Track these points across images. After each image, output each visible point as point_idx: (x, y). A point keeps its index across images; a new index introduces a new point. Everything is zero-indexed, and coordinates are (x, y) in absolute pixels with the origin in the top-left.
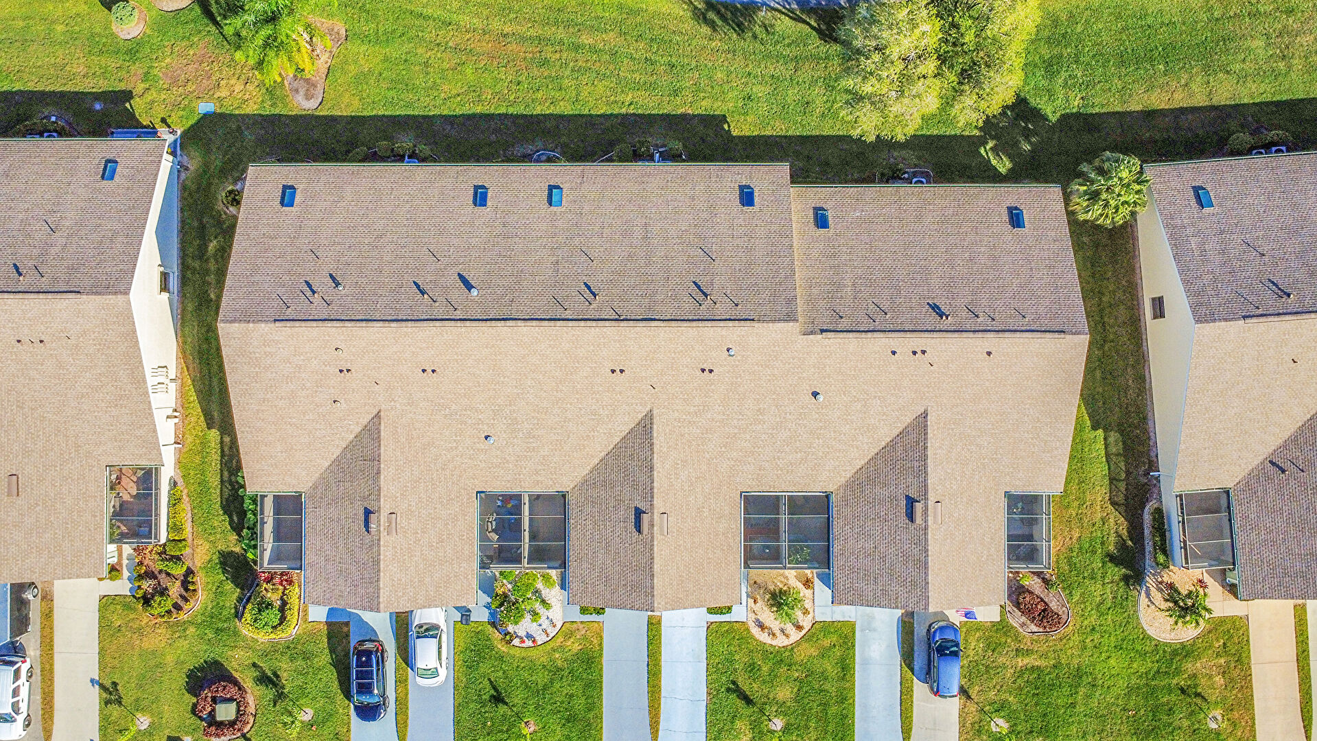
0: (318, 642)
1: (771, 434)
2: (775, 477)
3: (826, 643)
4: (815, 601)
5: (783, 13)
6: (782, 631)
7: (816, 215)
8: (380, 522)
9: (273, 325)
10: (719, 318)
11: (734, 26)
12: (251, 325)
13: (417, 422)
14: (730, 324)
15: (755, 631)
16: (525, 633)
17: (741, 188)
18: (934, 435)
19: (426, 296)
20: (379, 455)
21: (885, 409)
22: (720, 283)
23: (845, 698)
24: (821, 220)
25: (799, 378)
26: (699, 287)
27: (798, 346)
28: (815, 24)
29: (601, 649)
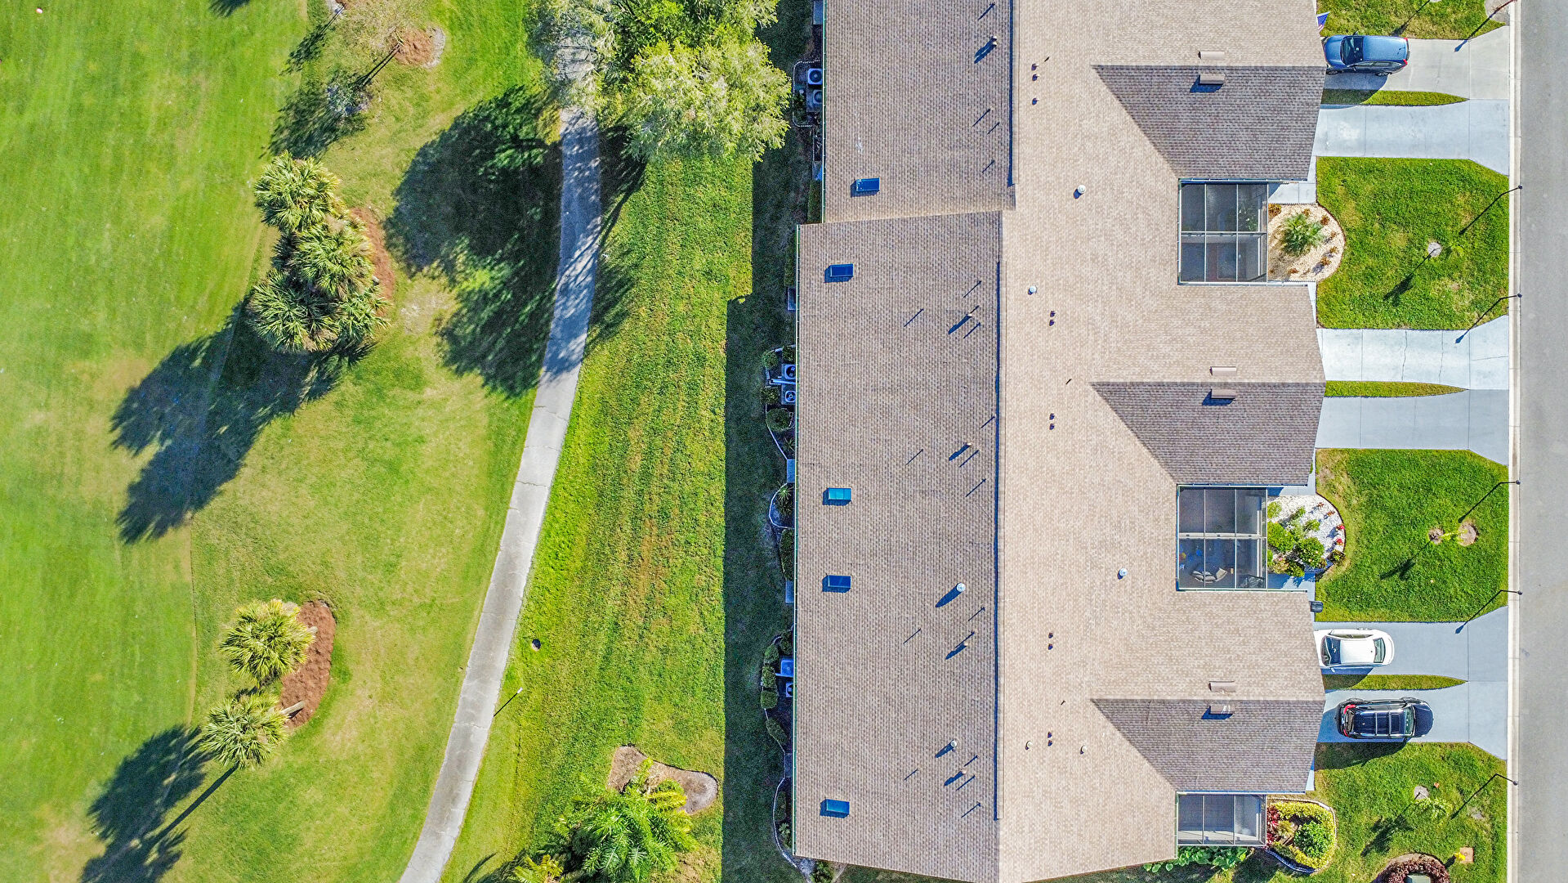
0: (1338, 780)
1: (1118, 247)
2: (1163, 244)
3: (1340, 190)
4: (1293, 202)
5: (607, 234)
6: (1328, 241)
7: (860, 194)
8: (1220, 701)
9: (1001, 822)
10: (995, 303)
11: (622, 290)
12: (1001, 847)
13: (1102, 657)
14: (1003, 290)
15: (1327, 272)
16: (1329, 539)
17: (828, 279)
18: (1122, 58)
19: (966, 644)
20: (1143, 701)
21: (1093, 114)
22: (952, 303)
23: (1404, 169)
24: (869, 187)
25: (1060, 212)
26: (956, 327)
27: (1026, 212)
28: (622, 196)
29: (1348, 451)
